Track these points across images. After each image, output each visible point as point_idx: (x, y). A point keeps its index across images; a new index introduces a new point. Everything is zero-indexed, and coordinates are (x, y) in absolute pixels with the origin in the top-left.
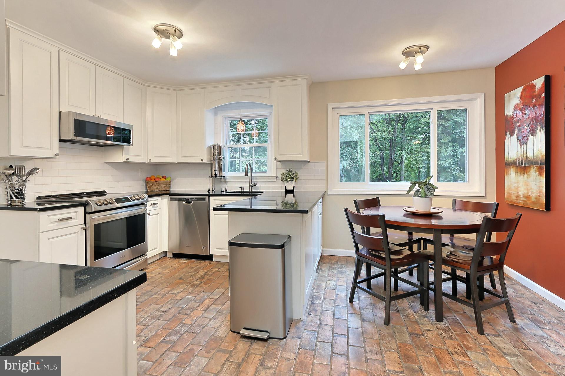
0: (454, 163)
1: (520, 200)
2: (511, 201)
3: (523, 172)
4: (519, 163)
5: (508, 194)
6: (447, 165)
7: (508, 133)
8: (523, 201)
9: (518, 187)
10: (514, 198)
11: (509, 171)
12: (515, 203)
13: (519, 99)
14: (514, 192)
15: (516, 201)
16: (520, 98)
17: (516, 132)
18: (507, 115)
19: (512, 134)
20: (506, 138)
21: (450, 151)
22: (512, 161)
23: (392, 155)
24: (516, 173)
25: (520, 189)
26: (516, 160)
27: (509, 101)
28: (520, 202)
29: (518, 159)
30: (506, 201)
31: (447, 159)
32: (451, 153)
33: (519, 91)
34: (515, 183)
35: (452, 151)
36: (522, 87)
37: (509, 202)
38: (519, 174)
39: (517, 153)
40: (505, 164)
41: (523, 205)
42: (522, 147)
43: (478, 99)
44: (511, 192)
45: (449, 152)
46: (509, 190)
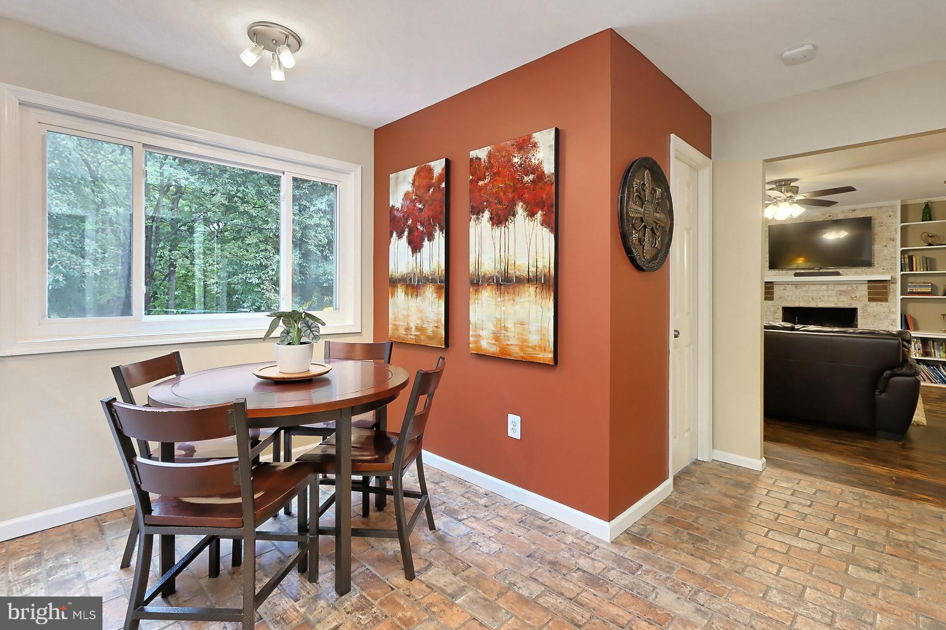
0: (268, 278)
1: (411, 335)
2: (399, 337)
3: (415, 293)
4: (410, 280)
5: (394, 327)
6: (257, 281)
7: (395, 234)
8: (416, 335)
9: (408, 316)
10: (402, 332)
11: (396, 292)
12: (404, 340)
13: (411, 185)
14: (402, 323)
15: (405, 336)
16: (413, 184)
17: (406, 233)
18: (393, 207)
19: (400, 236)
20: (392, 240)
21: (262, 258)
22: (401, 277)
23: (151, 258)
24: (405, 294)
25: (410, 318)
26: (405, 276)
27: (397, 185)
28: (411, 338)
29: (409, 273)
30: (391, 337)
31: (256, 271)
32: (262, 261)
33: (411, 172)
34: (404, 309)
35: (264, 259)
36: (416, 168)
37: (395, 338)
38: (410, 297)
39: (407, 265)
40: (390, 280)
41: (416, 341)
42: (415, 256)
43: (353, 173)
44: (397, 323)
45: (259, 260)
46: (395, 321)
